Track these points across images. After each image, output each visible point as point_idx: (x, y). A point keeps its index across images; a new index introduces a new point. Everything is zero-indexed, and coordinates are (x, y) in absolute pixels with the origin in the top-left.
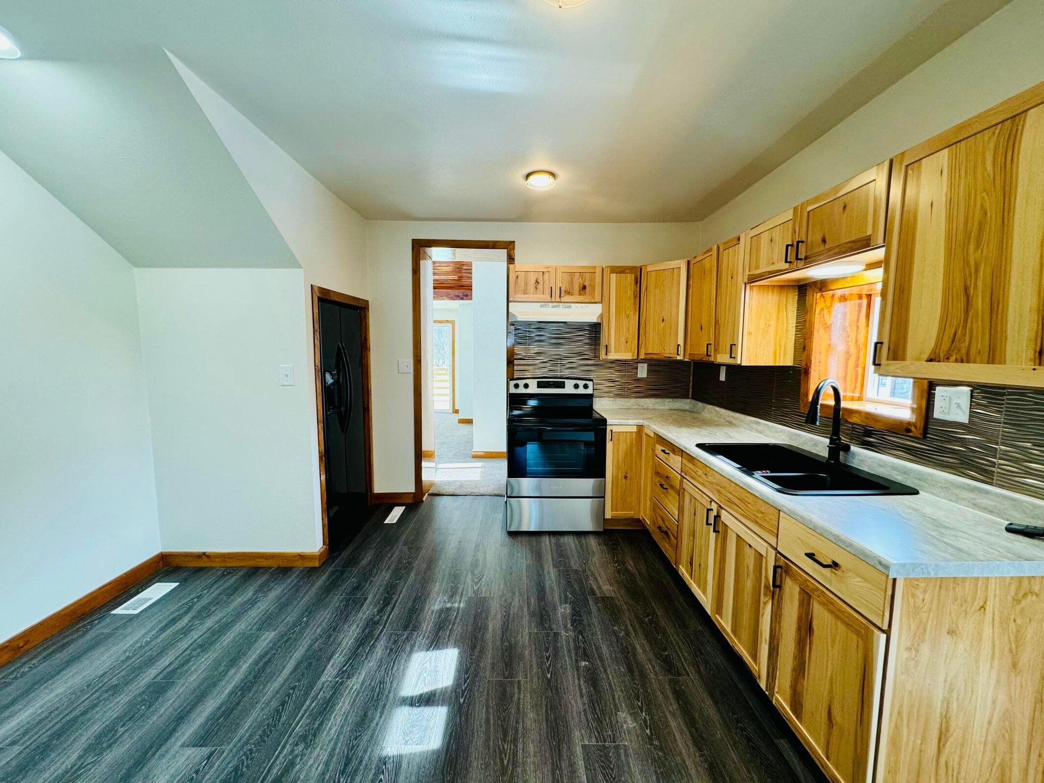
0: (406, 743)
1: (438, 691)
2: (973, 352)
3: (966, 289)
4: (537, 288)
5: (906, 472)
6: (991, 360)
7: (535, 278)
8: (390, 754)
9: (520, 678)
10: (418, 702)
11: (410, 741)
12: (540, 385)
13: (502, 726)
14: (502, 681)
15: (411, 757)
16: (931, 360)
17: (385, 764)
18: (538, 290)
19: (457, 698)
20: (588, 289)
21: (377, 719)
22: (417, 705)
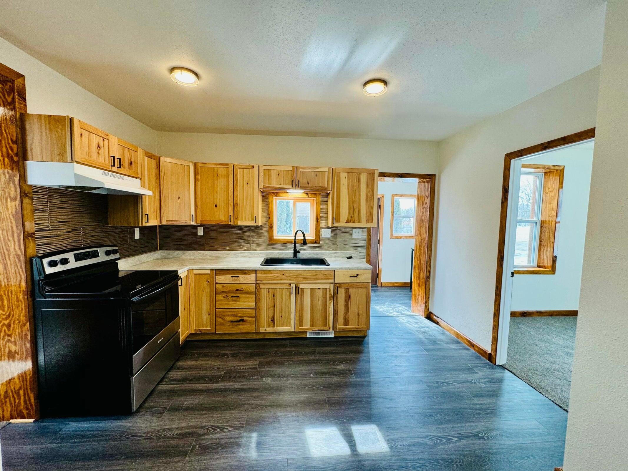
0: (378, 440)
1: (342, 433)
2: (355, 220)
3: (353, 206)
4: (99, 153)
5: (317, 254)
6: (359, 222)
7: (97, 143)
8: (387, 446)
9: (325, 397)
10: (352, 442)
11: (376, 439)
12: (78, 258)
13: (355, 402)
14: (328, 405)
15: (385, 436)
16: (346, 222)
17: (393, 447)
18: (100, 156)
19: (344, 423)
20: (133, 164)
21: (370, 462)
22: (354, 442)
